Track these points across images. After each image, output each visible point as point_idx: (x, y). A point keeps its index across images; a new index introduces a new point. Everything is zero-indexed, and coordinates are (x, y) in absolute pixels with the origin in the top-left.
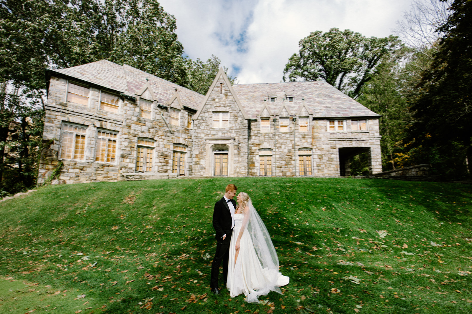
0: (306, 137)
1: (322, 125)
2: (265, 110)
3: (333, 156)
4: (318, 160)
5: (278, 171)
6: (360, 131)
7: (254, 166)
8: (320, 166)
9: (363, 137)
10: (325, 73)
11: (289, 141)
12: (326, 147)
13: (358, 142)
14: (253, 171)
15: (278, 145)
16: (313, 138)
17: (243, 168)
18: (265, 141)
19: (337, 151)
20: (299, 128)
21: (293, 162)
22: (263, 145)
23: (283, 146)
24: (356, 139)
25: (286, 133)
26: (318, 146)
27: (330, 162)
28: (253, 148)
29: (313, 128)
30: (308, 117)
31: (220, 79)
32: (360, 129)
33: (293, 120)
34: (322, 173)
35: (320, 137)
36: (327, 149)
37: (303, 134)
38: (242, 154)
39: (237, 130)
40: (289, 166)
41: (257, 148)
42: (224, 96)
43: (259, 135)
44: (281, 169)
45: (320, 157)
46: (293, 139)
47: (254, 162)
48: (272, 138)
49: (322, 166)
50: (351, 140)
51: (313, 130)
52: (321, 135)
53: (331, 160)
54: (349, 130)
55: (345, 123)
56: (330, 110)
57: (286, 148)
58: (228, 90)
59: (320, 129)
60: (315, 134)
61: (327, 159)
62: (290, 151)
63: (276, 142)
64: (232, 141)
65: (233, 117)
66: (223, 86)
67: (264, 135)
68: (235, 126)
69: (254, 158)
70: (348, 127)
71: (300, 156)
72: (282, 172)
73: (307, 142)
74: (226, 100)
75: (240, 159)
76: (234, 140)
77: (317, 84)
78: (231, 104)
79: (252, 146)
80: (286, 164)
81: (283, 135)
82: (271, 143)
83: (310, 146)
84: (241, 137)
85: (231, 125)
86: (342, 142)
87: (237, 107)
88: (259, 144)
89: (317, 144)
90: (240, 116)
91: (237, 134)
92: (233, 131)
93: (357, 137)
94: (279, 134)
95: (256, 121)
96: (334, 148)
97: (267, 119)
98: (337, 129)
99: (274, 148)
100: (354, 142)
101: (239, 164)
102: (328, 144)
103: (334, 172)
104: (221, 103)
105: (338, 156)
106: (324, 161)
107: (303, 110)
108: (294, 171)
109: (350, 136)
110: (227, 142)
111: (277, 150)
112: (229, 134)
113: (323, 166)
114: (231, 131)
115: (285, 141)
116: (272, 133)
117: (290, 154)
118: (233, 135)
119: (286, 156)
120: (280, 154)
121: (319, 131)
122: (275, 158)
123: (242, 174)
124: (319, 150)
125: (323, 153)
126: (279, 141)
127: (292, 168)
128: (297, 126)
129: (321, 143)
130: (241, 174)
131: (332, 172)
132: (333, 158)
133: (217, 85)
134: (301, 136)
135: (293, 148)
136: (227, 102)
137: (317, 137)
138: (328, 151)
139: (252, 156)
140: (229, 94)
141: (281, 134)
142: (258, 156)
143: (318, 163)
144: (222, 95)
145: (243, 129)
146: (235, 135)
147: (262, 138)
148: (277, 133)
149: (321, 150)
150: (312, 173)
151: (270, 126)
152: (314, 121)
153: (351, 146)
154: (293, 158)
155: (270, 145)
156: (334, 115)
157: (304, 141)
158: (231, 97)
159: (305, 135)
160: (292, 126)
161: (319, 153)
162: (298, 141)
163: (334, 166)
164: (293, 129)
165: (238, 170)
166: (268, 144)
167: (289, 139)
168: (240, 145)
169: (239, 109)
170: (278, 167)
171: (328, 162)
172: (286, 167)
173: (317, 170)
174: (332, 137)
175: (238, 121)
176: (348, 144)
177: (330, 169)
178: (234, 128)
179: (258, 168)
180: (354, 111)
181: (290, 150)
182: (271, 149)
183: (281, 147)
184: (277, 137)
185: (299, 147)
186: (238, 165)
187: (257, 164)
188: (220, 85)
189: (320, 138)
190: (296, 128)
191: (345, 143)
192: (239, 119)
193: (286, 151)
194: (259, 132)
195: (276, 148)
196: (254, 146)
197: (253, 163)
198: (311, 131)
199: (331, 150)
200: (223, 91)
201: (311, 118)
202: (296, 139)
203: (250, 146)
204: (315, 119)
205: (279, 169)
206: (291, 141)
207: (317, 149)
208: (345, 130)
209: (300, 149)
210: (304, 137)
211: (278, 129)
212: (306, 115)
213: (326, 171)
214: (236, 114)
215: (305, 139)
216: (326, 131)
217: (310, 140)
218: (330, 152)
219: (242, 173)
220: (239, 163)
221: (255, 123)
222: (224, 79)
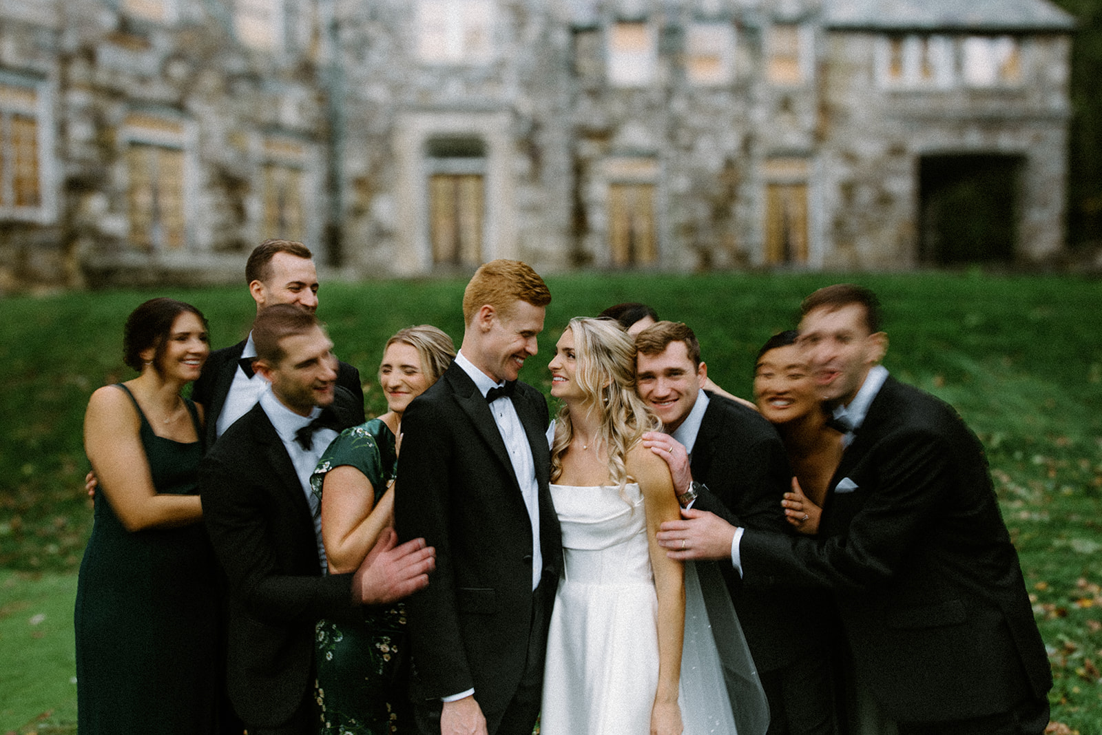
0: (795, 104)
3: (893, 184)
4: (838, 200)
12: (871, 149)
15: (682, 137)
16: (824, 110)
17: (553, 232)
19: (906, 165)
20: (770, 64)
21: (739, 209)
22: (622, 135)
23: (703, 144)
25: (718, 90)
29: (824, 68)
36: (873, 157)
37: (783, 92)
38: (548, 172)
41: (599, 147)
46: (742, 111)
48: (660, 108)
49: (851, 224)
51: (822, 77)
52: (850, 100)
53: (885, 200)
57: (717, 148)
59: (851, 71)
60: (832, 95)
61: (871, 196)
62: (729, 164)
64: (505, 118)
67: (625, 95)
69: (586, 193)
73: (797, 125)
75: (542, 196)
76: (515, 114)
80: (714, 218)
82: (654, 128)
88: (607, 134)
89: (838, 134)
94: (688, 89)
96: (900, 154)
98: (914, 77)
105: (913, 184)
106: (859, 205)
112: (491, 88)
113: (857, 224)
116: (659, 88)
117: (730, 176)
121: (844, 81)
124: (842, 159)
125: (858, 170)
128: (760, 56)
134: (775, 102)
135: (744, 153)
137: (839, 104)
138: (879, 164)
141: (696, 90)
143: (836, 215)
146: (517, 92)
147: (617, 108)
149: (852, 158)
154: (743, 191)
155: (650, 135)
156: (903, 14)
157: (784, 121)
159: (791, 97)
161: (844, 175)
162: (764, 123)
164: (746, 68)
167: (727, 111)
168: (539, 136)
174: (894, 105)
181: (733, 157)
185: (765, 149)
190: (758, 67)
193: (715, 162)
198: (816, 81)
199: (889, 159)
202: (757, 114)
204: (832, 30)
210: (785, 106)
211: (684, 70)
212: (796, 14)
215: (792, 112)
216: (874, 80)
217: (809, 119)
219: (550, 255)
221: (594, 41)
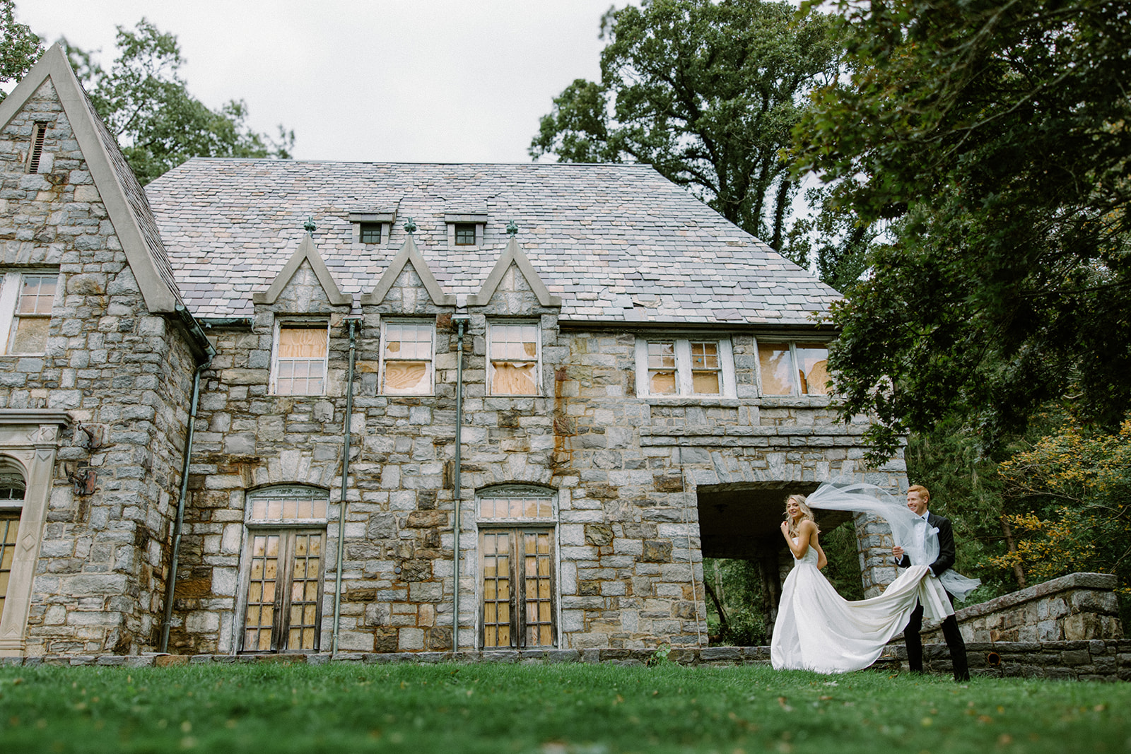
0: (523, 421)
1: (611, 361)
2: (305, 278)
3: (666, 530)
4: (588, 552)
5: (352, 622)
6: (804, 400)
7: (209, 594)
8: (597, 592)
9: (817, 429)
10: (711, 166)
11: (423, 447)
12: (632, 482)
13: (796, 455)
14: (193, 623)
15: (360, 466)
16: (561, 430)
17: (94, 603)
18: (286, 444)
19: (689, 504)
20: (491, 373)
21: (441, 567)
22: (275, 464)
23: (391, 475)
24: (784, 442)
25: (412, 402)
26: (586, 473)
27: (654, 567)
28: (211, 482)
29: (562, 376)
30: (537, 317)
31: (38, 101)
32: (806, 390)
33: (454, 328)
34: (610, 631)
35: (596, 424)
36: (637, 492)
37: (506, 406)
38: (99, 516)
39: (93, 373)
40: (416, 591)
41: (240, 481)
42: (47, 185)
43: (257, 407)
44: (372, 608)
45: (597, 537)
46: (446, 431)
47: (211, 567)
48: (333, 428)
49: (606, 588)
50: (761, 446)
51: (560, 388)
52: (602, 417)
53: (658, 554)
54: (746, 390)
55: (725, 351)
56: (657, 290)
57: (410, 482)
58: (77, 154)
59: (598, 381)
60: (572, 410)
61: (636, 546)
62: (426, 503)
63: (353, 452)
64: (48, 433)
65: (80, 300)
66: (48, 133)
67: (285, 407)
68: (86, 347)
69: (212, 545)
70: (743, 374)
71: (484, 528)
72: (375, 627)
73: (526, 450)
74: (55, 205)
75: (83, 549)
76: (62, 427)
77: (613, 178)
78: (78, 230)
79: (211, 468)
80: (405, 577)
81: (395, 410)
82: (318, 454)
83: (546, 476)
84: (111, 413)
85: (60, 341)
86: (716, 453)
87: (113, 243)
88: (252, 462)
89: (583, 463)
90: (126, 293)
91: (86, 392)
92: (67, 378)
93: (788, 427)
94: (372, 402)
95: (242, 327)
96: (672, 486)
97: (313, 322)
98: (685, 388)
99: (338, 481)
100: (775, 458)
101: (70, 579)
102: (642, 466)
103: (677, 624)
104: (20, 218)
105: (694, 531)
106: (618, 560)
107: (511, 282)
108: (447, 618)
109: (751, 421)
110: (18, 438)
111: (353, 494)
112: (43, 393)
113: (618, 587)
114: (50, 374)
115: (405, 444)
116: (332, 400)
117: (428, 520)
118: (58, 401)
119: (406, 533)
120: (372, 517)
121: (591, 393)
122: (343, 542)
123: (82, 643)
124: (592, 496)
125: (614, 511)
126: (370, 441)
127: (436, 602)
128: (475, 361)
129: (604, 458)
130: (72, 641)
131: (662, 625)
132: (666, 547)
133: (13, 129)
134: (494, 419)
135: (448, 486)
136: (56, 218)
137: (584, 423)
138: (644, 503)
139: (198, 527)
140: (76, 176)
141: (383, 402)
142: (233, 532)
143: (588, 573)
144: (37, 181)
145: (130, 369)
146: (75, 397)
147: (271, 427)
148: (359, 401)
149: (605, 494)
150: (555, 632)
151: (326, 356)
152: (568, 340)
153: (762, 477)
154: (447, 541)
155: (315, 463)
157: (506, 444)
158: (83, 194)
159: (517, 413)
160: (448, 360)
161: (596, 517)
162: (479, 448)
163: (677, 590)
164: (452, 376)
165: (55, 614)
166: (305, 462)
167: (425, 431)
168: (97, 460)
169: (121, 257)
170: (351, 597)
171: (643, 568)
172: (402, 594)
173: (579, 615)
174: (661, 424)
175: (105, 321)
176: (744, 465)
177: (653, 606)
178: (77, 358)
179: (228, 603)
180: (771, 299)
181: (432, 494)
182: (320, 490)
183: (377, 478)
184: (358, 423)
185: (479, 481)
186: (63, 586)
187: (222, 582)
188: (29, 129)
189: (601, 431)
190: (470, 376)
191: (732, 462)
192: (114, 309)
193: (406, 501)
194: (255, 389)
195: (350, 481)
196: (221, 472)
197: (202, 574)
198: (550, 393)
199: (658, 497)
200: (46, 160)
201: (550, 321)
202: (468, 435)
203: (196, 469)
204: (569, 328)
205: (358, 607)
206: (439, 443)
207: (580, 492)
208: (729, 391)
209: (483, 491)
210: (509, 423)
211: (368, 378)
212: (525, 309)
213: (629, 621)
214: (101, 280)
215: (519, 433)
216: (631, 391)
217: (541, 443)
218: (654, 511)
219: (82, 634)
220: (69, 570)
221: (243, 340)
222: (57, 101)
